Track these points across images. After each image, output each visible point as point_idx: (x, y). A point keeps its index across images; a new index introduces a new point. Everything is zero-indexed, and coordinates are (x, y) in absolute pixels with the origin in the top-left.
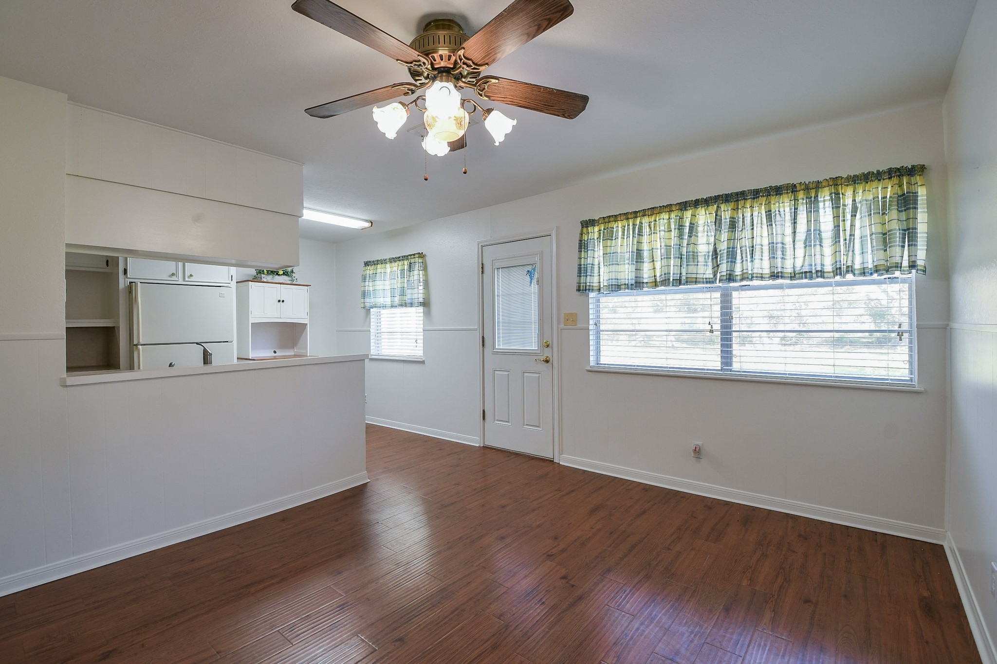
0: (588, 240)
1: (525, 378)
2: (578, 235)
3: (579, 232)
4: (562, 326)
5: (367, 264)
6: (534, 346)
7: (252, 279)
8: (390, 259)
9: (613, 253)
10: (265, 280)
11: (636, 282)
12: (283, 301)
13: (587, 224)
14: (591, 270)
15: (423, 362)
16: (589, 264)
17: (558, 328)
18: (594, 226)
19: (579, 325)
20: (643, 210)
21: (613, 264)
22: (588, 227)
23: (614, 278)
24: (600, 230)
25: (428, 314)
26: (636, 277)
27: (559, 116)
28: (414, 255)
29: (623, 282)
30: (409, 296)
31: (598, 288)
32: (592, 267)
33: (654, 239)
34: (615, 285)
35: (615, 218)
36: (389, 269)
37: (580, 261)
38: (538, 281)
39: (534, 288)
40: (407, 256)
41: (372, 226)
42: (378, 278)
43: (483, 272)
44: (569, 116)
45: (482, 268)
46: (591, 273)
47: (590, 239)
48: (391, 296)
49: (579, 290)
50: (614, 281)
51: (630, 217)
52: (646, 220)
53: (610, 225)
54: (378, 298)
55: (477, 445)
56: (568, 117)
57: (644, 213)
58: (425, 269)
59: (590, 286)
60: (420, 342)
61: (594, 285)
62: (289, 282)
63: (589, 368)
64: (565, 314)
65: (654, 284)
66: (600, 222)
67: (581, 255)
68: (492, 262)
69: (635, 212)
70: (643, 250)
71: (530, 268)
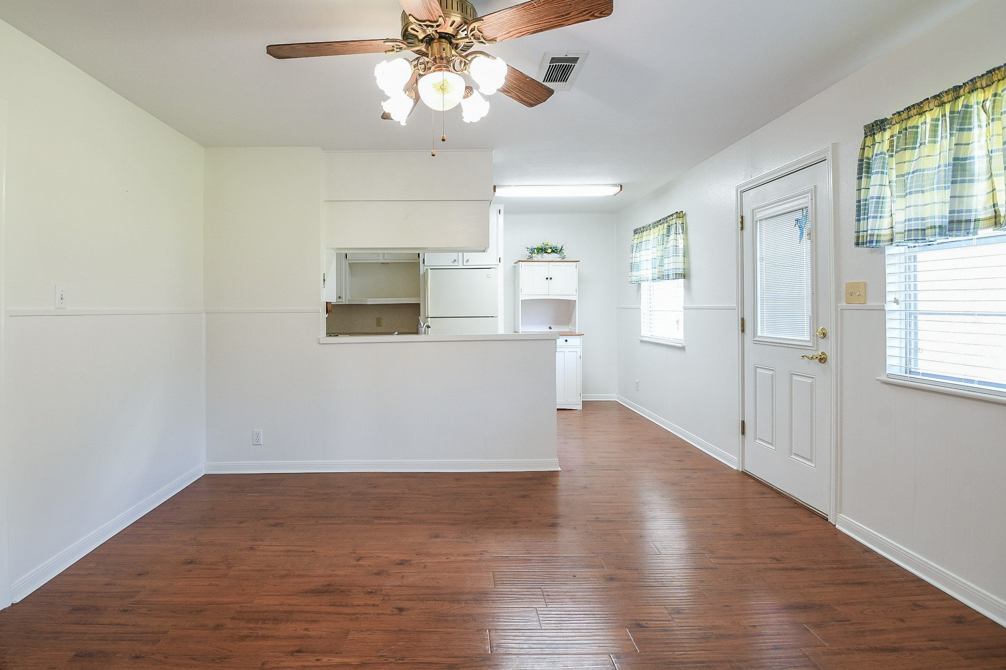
0: (872, 156)
1: (793, 383)
2: (858, 152)
3: (860, 145)
4: (844, 304)
5: (636, 232)
6: (804, 336)
7: (526, 259)
8: (653, 224)
9: (913, 172)
10: (536, 260)
11: (951, 222)
12: (551, 279)
13: (875, 128)
14: (876, 207)
15: (683, 348)
16: (872, 198)
17: (837, 307)
18: (885, 130)
19: (871, 303)
20: (971, 80)
21: (911, 193)
22: (874, 134)
23: (913, 217)
24: (892, 136)
25: (688, 288)
26: (951, 212)
27: (588, 20)
28: (672, 215)
29: (929, 223)
30: (666, 267)
31: (889, 238)
32: (877, 203)
33: (993, 131)
34: (915, 230)
35: (919, 108)
36: (654, 235)
37: (860, 195)
38: (809, 234)
39: (806, 244)
40: (666, 218)
41: (621, 190)
42: (643, 247)
43: (742, 228)
44: (601, 13)
45: (742, 223)
46: (876, 212)
47: (876, 155)
48: (652, 268)
49: (857, 244)
50: (913, 222)
51: (945, 99)
52: (977, 97)
53: (910, 123)
54: (643, 270)
55: (735, 468)
56: (603, 15)
57: (973, 85)
58: (685, 230)
59: (872, 235)
60: (681, 323)
61: (883, 232)
62: (559, 259)
63: (885, 379)
64: (847, 284)
65: (993, 220)
66: (894, 122)
67: (860, 184)
68: (753, 212)
69: (957, 89)
70: (973, 158)
71: (799, 215)
